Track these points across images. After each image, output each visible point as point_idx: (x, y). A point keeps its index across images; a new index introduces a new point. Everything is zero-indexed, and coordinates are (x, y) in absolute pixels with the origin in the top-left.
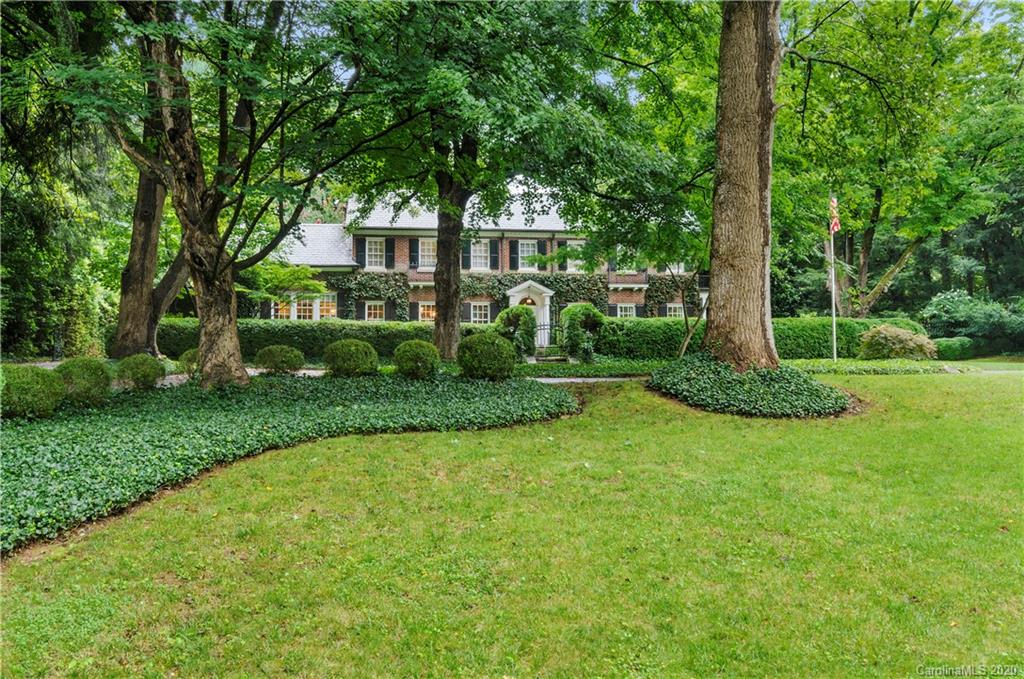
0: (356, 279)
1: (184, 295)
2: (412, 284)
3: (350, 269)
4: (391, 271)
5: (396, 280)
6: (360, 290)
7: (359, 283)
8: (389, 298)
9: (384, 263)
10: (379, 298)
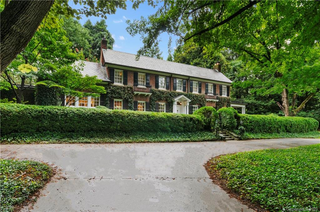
0: (110, 88)
1: (9, 88)
2: (136, 93)
3: (107, 83)
4: (126, 86)
5: (128, 90)
6: (112, 94)
7: (112, 90)
8: (125, 98)
9: (122, 82)
10: (121, 98)
